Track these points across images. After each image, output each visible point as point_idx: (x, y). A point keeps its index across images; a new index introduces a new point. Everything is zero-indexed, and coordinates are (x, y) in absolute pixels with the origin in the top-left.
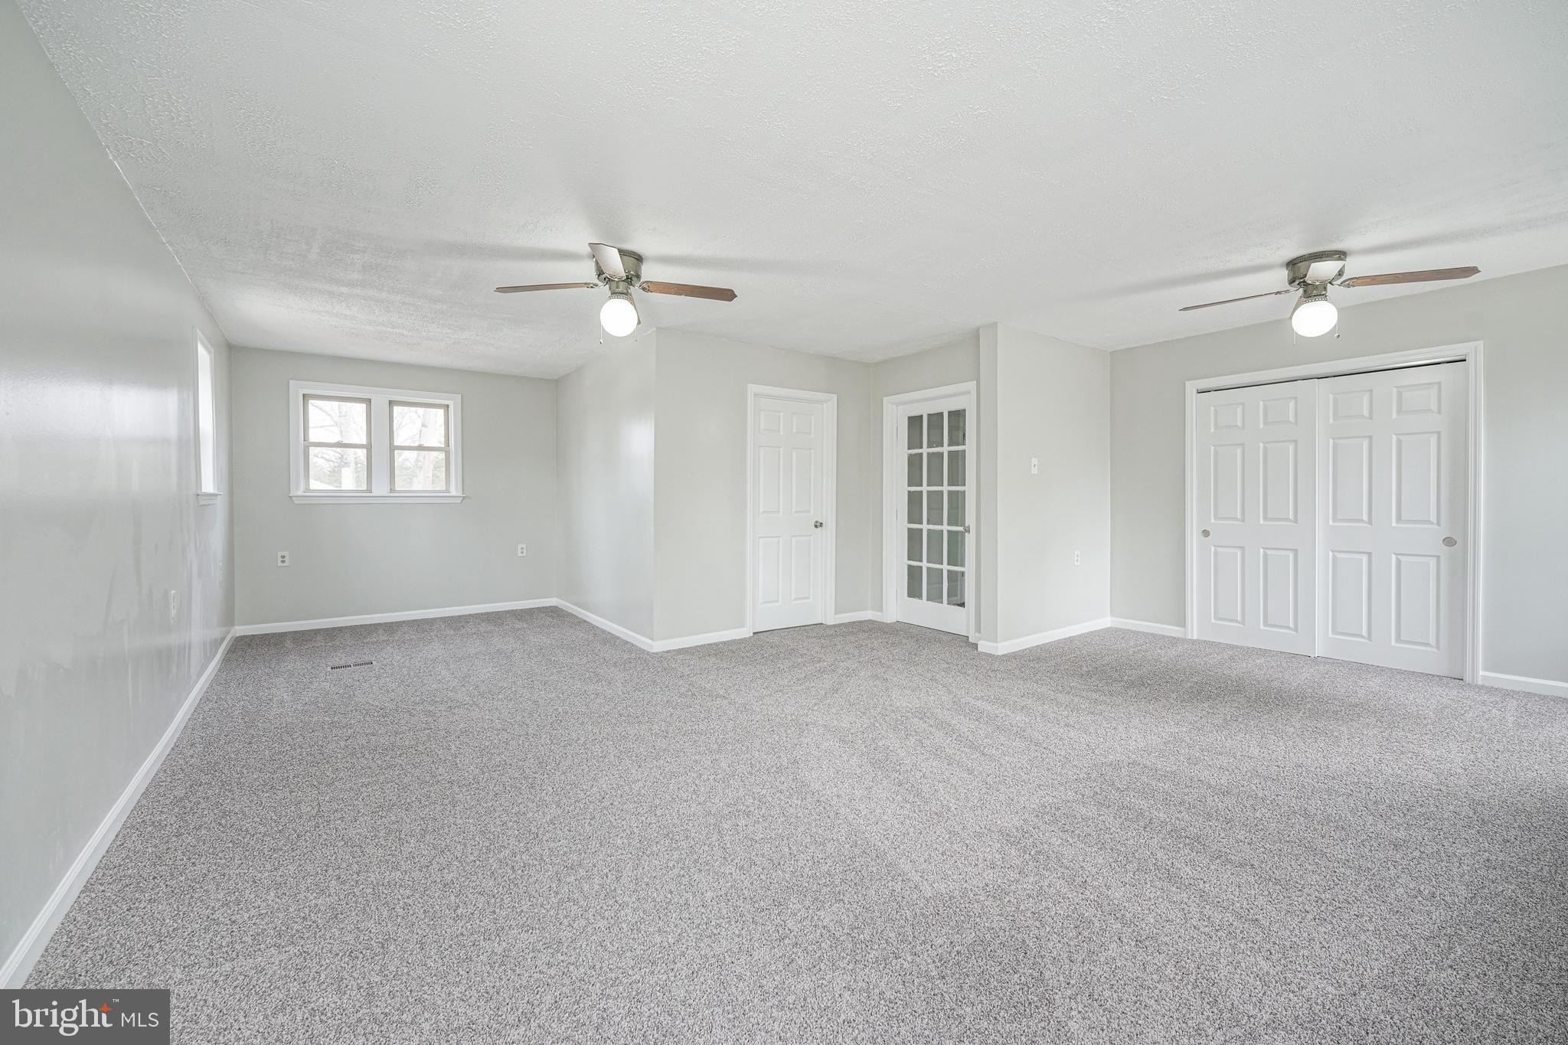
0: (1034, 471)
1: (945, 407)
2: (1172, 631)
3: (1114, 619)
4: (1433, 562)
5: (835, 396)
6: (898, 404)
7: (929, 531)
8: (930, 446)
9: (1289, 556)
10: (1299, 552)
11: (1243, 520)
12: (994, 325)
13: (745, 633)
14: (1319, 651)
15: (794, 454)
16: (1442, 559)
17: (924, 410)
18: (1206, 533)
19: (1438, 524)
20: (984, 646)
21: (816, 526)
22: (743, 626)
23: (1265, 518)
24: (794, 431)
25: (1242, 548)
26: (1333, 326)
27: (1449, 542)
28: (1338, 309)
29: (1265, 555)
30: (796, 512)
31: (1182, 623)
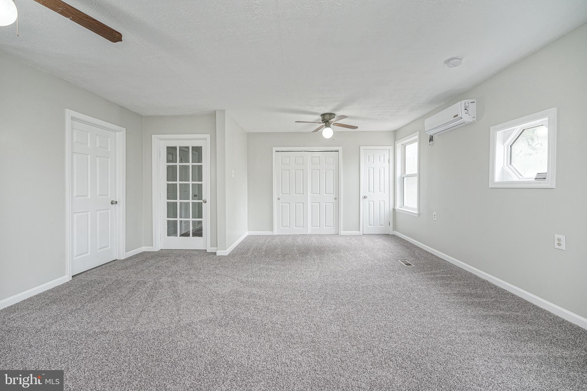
0: (233, 176)
1: (191, 144)
2: (269, 233)
3: (249, 232)
4: (332, 204)
5: (125, 129)
6: (161, 139)
7: (181, 203)
8: (181, 161)
9: (301, 205)
10: (304, 203)
11: (289, 194)
12: (223, 111)
13: (67, 278)
14: (309, 233)
15: (98, 160)
16: (334, 203)
17: (178, 144)
18: (279, 199)
19: (333, 194)
20: (219, 253)
21: (112, 203)
22: (64, 275)
23: (295, 194)
24: (98, 145)
25: (289, 203)
26: (332, 136)
27: (335, 199)
28: (333, 132)
29: (295, 205)
30: (100, 195)
31: (272, 230)
